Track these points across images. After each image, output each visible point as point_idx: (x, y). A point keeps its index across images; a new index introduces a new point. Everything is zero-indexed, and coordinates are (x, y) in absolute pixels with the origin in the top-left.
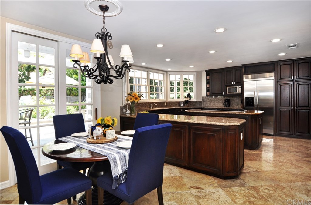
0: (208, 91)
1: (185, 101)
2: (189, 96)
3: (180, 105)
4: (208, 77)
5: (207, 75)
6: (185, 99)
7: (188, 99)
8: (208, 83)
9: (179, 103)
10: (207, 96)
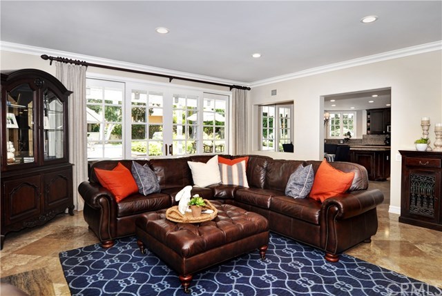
0: (368, 129)
1: (345, 139)
2: (349, 134)
3: (339, 143)
4: (369, 116)
5: (368, 114)
6: (345, 137)
7: (348, 137)
8: (368, 122)
9: (339, 141)
10: (367, 133)
